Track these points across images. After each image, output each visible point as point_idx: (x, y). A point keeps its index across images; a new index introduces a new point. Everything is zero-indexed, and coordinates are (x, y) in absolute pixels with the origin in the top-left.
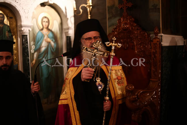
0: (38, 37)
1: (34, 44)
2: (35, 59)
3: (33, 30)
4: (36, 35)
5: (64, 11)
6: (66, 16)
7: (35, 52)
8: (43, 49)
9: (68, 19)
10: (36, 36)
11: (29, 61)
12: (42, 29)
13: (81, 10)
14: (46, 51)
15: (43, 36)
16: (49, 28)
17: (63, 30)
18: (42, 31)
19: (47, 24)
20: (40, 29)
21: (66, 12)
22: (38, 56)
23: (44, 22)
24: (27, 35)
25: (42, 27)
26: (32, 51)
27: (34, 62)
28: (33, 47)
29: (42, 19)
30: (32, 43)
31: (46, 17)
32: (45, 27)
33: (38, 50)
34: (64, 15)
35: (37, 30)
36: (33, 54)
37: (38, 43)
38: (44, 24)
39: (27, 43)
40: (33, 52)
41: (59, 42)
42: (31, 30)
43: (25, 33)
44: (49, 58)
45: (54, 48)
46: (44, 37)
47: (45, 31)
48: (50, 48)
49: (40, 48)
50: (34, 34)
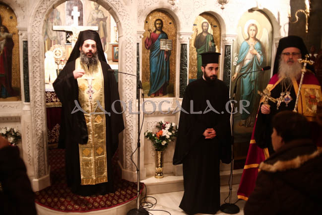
0: (242, 47)
1: (237, 56)
2: (236, 73)
3: (237, 40)
4: (240, 45)
5: (276, 17)
6: (279, 23)
7: (237, 65)
8: (247, 62)
9: (280, 27)
10: (241, 47)
11: (230, 74)
12: (248, 39)
13: (297, 17)
14: (251, 65)
15: (248, 47)
16: (256, 37)
17: (274, 40)
18: (247, 41)
19: (254, 32)
20: (246, 38)
21: (279, 19)
22: (241, 70)
23: (251, 30)
24: (230, 46)
25: (248, 37)
26: (235, 63)
27: (235, 76)
28: (236, 59)
29: (249, 28)
30: (235, 54)
31: (253, 25)
32: (251, 36)
33: (241, 63)
34: (277, 22)
35: (242, 40)
36: (235, 67)
38: (251, 33)
39: (230, 54)
40: (236, 65)
41: (268, 54)
42: (235, 40)
43: (228, 43)
44: (253, 71)
45: (260, 61)
46: (249, 48)
47: (251, 41)
48: (256, 62)
49: (243, 61)
50: (238, 44)
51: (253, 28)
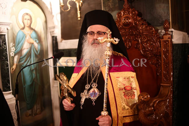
0: (18, 38)
1: (14, 46)
2: (15, 63)
3: (12, 29)
4: (16, 35)
5: (49, 7)
6: (52, 13)
7: (15, 55)
8: (25, 52)
9: (53, 16)
10: (16, 36)
11: (8, 66)
12: (23, 28)
13: (69, 6)
14: (29, 54)
15: (24, 36)
16: (32, 26)
17: (48, 29)
18: (23, 30)
19: (29, 22)
20: (21, 28)
21: (51, 9)
22: (20, 60)
23: (26, 19)
24: (5, 35)
25: (23, 26)
26: (12, 54)
27: (14, 67)
28: (13, 50)
29: (23, 17)
30: (11, 44)
31: (27, 14)
33: (19, 53)
34: (49, 11)
35: (17, 29)
36: (13, 57)
37: (18, 44)
38: (26, 22)
39: (5, 44)
40: (13, 55)
41: (44, 43)
42: (9, 28)
43: (2, 32)
45: (38, 50)
46: (26, 37)
47: (27, 31)
48: (34, 51)
49: (21, 51)
50: (13, 34)
51: (27, 17)
